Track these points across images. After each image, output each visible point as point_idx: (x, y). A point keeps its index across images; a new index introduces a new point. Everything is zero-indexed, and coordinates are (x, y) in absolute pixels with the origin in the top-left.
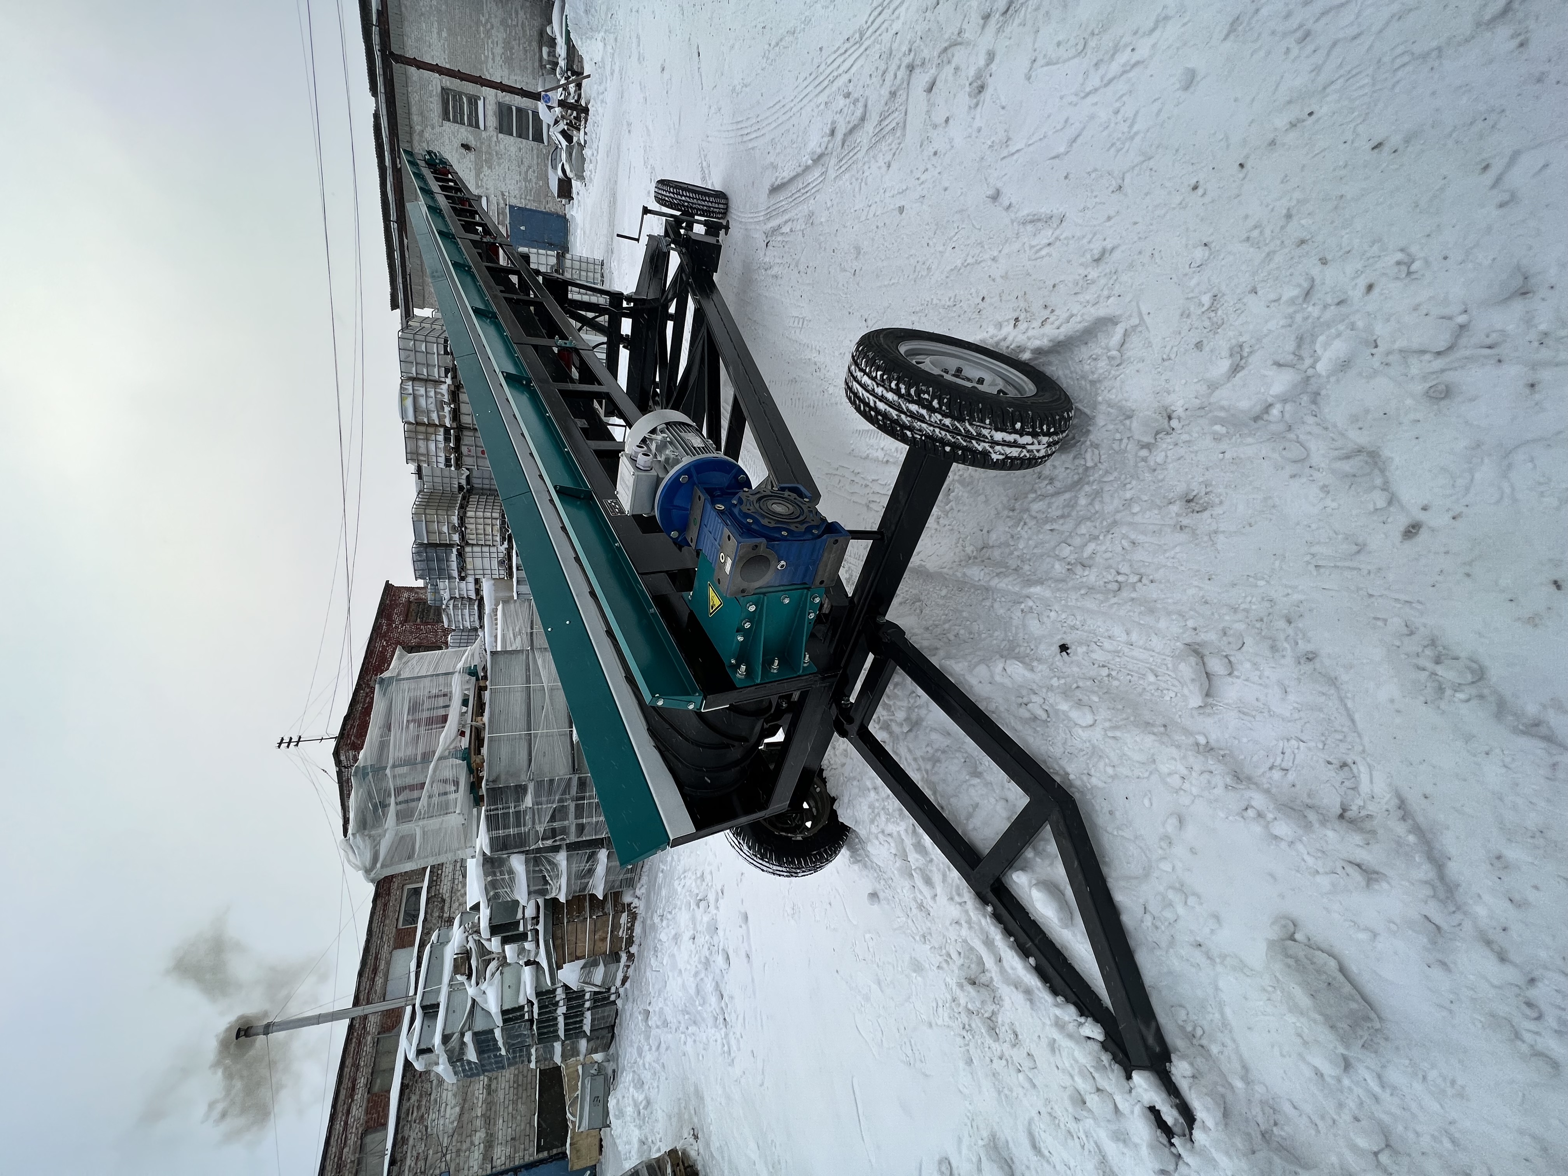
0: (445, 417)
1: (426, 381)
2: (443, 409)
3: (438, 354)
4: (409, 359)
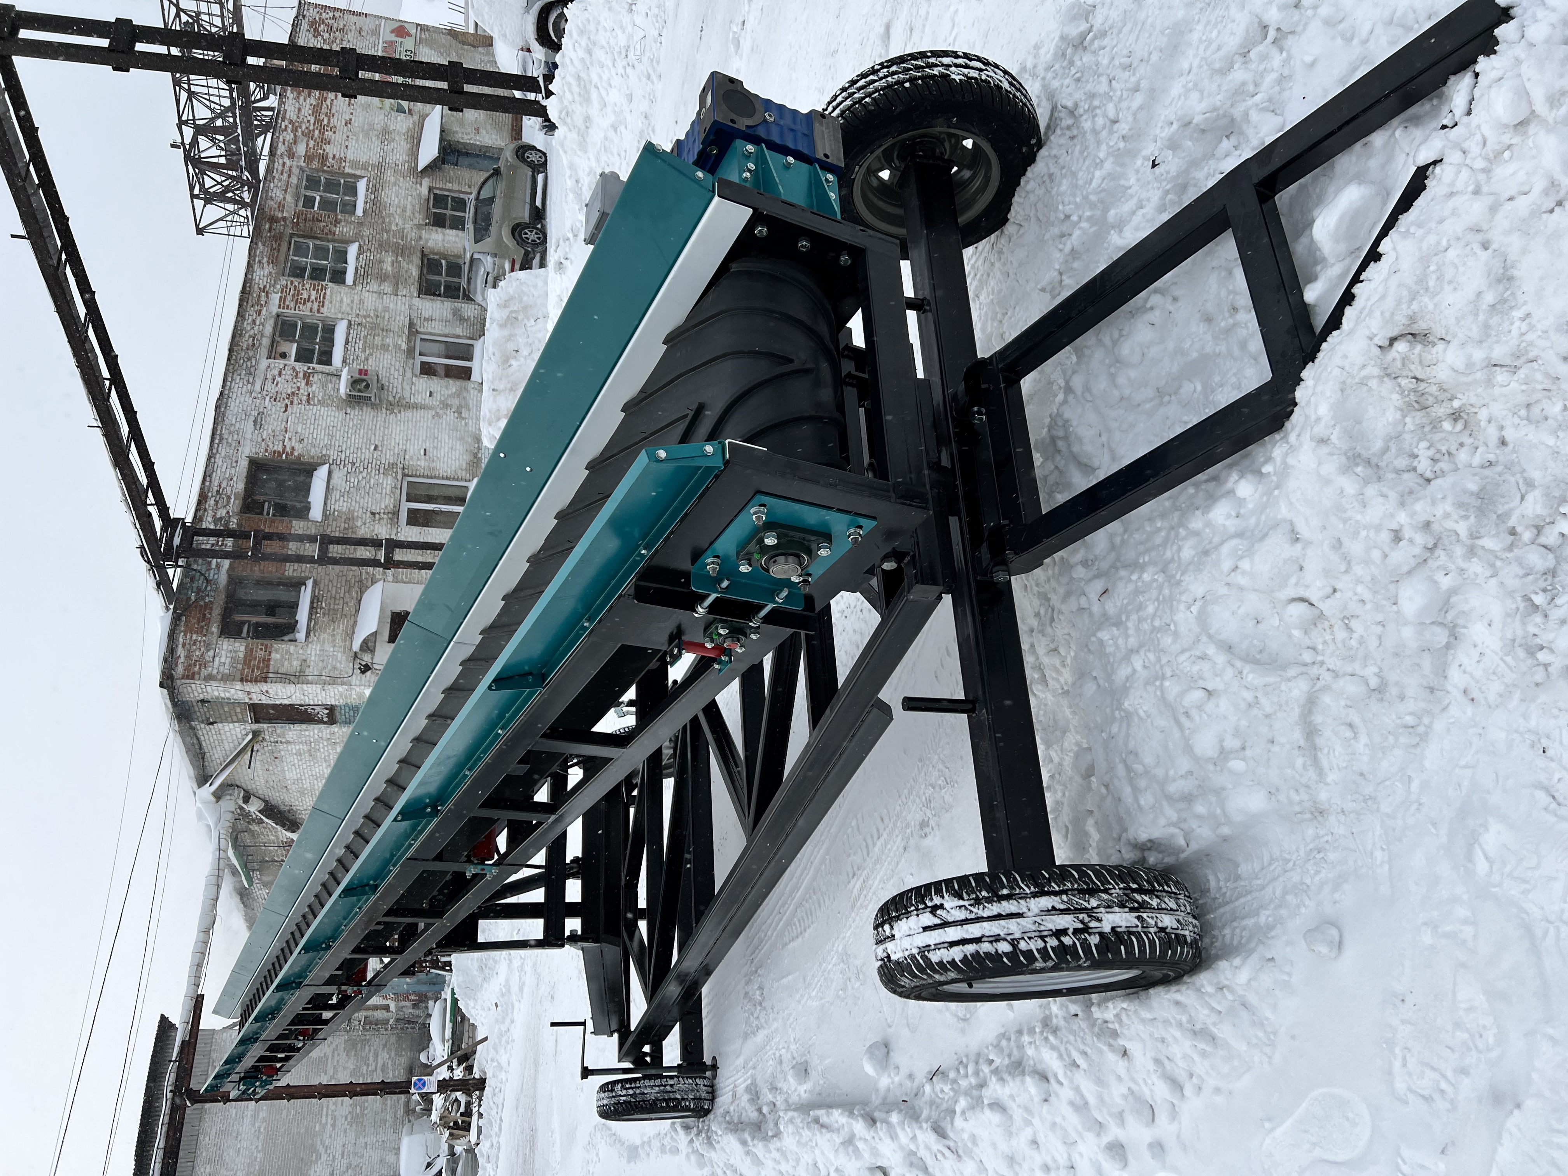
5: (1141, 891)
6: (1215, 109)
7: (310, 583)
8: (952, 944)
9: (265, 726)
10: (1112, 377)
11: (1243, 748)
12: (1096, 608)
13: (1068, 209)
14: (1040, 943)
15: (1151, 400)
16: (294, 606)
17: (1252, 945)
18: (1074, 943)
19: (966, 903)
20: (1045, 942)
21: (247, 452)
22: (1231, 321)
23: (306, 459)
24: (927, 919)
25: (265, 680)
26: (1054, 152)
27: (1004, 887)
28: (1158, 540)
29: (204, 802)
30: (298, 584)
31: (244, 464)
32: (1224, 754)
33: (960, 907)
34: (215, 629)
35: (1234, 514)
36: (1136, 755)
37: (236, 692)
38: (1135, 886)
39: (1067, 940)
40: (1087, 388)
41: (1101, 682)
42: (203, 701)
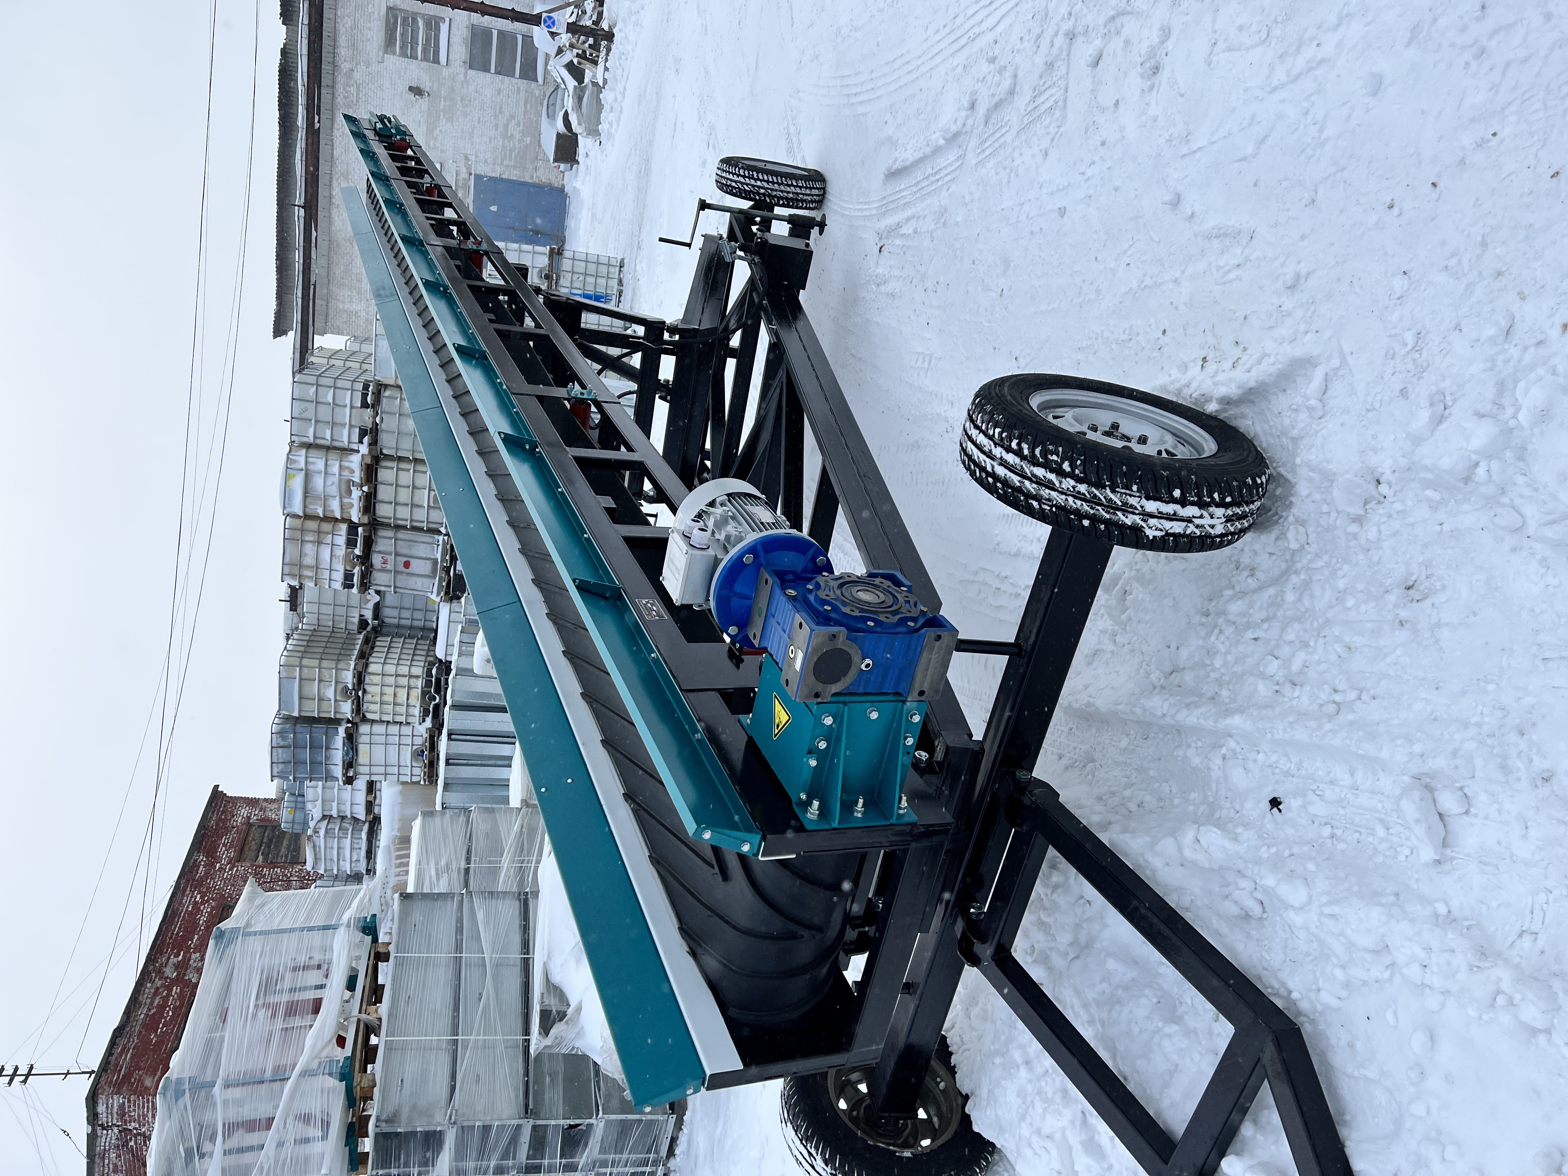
0: (352, 505)
1: (328, 448)
2: (350, 492)
3: (352, 407)
4: (306, 415)
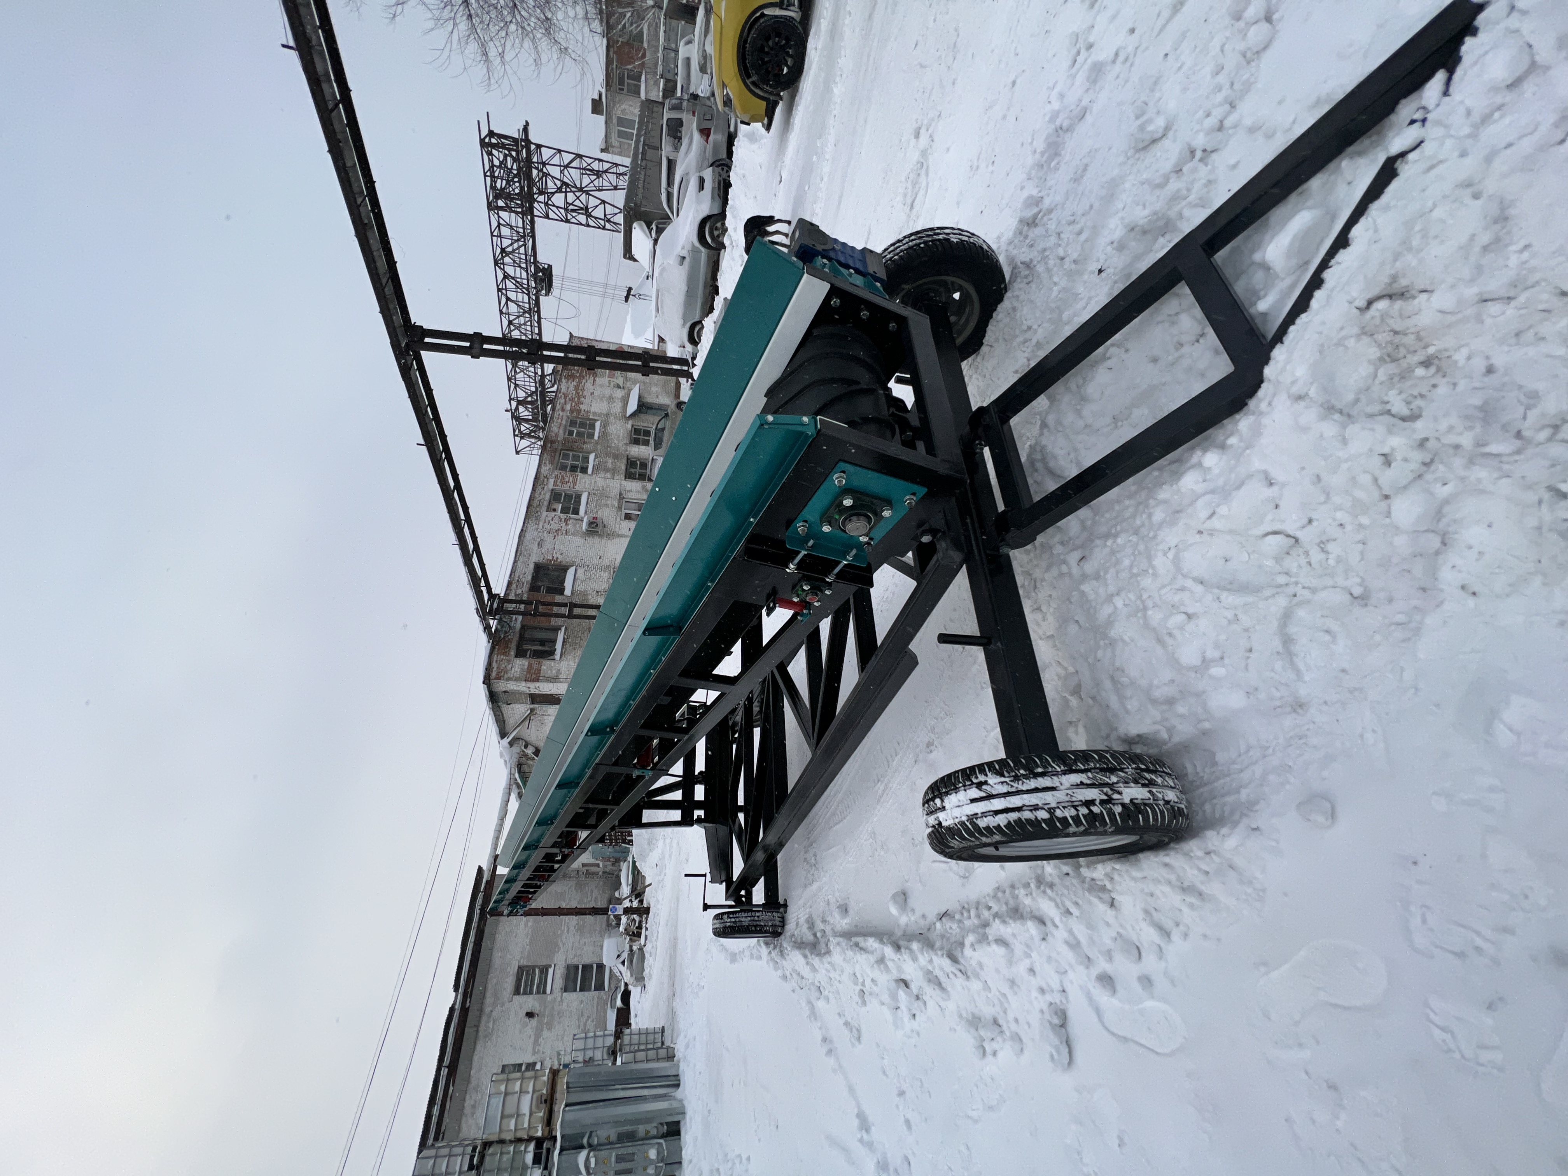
5: (1148, 770)
6: (1155, 213)
7: (563, 629)
8: (997, 812)
9: (537, 706)
10: (1078, 413)
11: (1222, 658)
12: (1076, 571)
13: (1029, 323)
14: (1073, 812)
15: (1108, 425)
16: (554, 641)
17: (1236, 817)
18: (1102, 812)
19: (1007, 780)
20: (1077, 810)
21: (534, 560)
22: (1177, 355)
23: (564, 563)
24: (974, 793)
25: (537, 680)
26: (1015, 294)
27: (1038, 766)
28: (1127, 514)
29: (504, 748)
30: (557, 629)
31: (532, 566)
32: (1206, 663)
33: (1002, 783)
34: (513, 653)
35: (1201, 480)
36: (1123, 671)
37: (523, 687)
38: (1143, 767)
39: (1096, 809)
40: (1059, 422)
41: (1082, 623)
42: (505, 692)
